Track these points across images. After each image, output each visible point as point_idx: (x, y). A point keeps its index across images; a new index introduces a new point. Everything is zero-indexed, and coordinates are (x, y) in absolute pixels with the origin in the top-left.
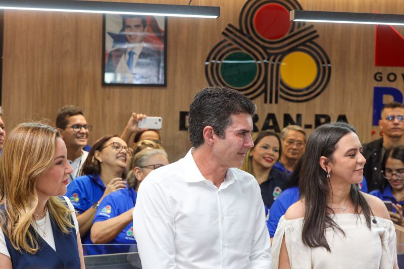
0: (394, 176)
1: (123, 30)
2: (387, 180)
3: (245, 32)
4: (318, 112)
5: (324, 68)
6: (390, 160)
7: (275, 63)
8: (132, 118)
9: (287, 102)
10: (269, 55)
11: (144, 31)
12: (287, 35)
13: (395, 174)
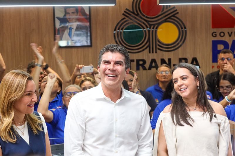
0: (225, 90)
1: (65, 15)
2: (220, 93)
3: (136, 13)
4: (181, 57)
5: (183, 31)
6: (222, 81)
7: (154, 30)
8: (76, 68)
9: (162, 52)
10: (150, 25)
11: (77, 15)
12: (160, 13)
13: (225, 89)
